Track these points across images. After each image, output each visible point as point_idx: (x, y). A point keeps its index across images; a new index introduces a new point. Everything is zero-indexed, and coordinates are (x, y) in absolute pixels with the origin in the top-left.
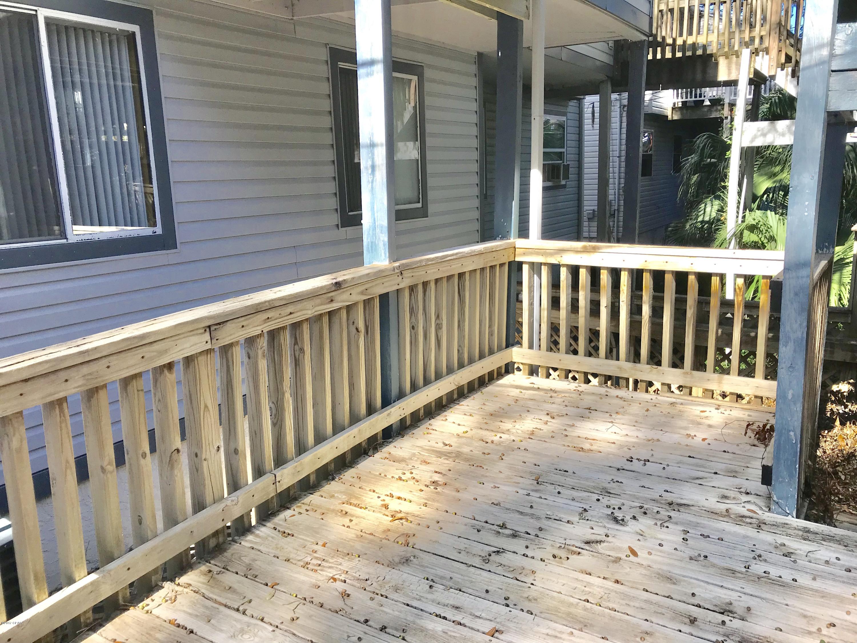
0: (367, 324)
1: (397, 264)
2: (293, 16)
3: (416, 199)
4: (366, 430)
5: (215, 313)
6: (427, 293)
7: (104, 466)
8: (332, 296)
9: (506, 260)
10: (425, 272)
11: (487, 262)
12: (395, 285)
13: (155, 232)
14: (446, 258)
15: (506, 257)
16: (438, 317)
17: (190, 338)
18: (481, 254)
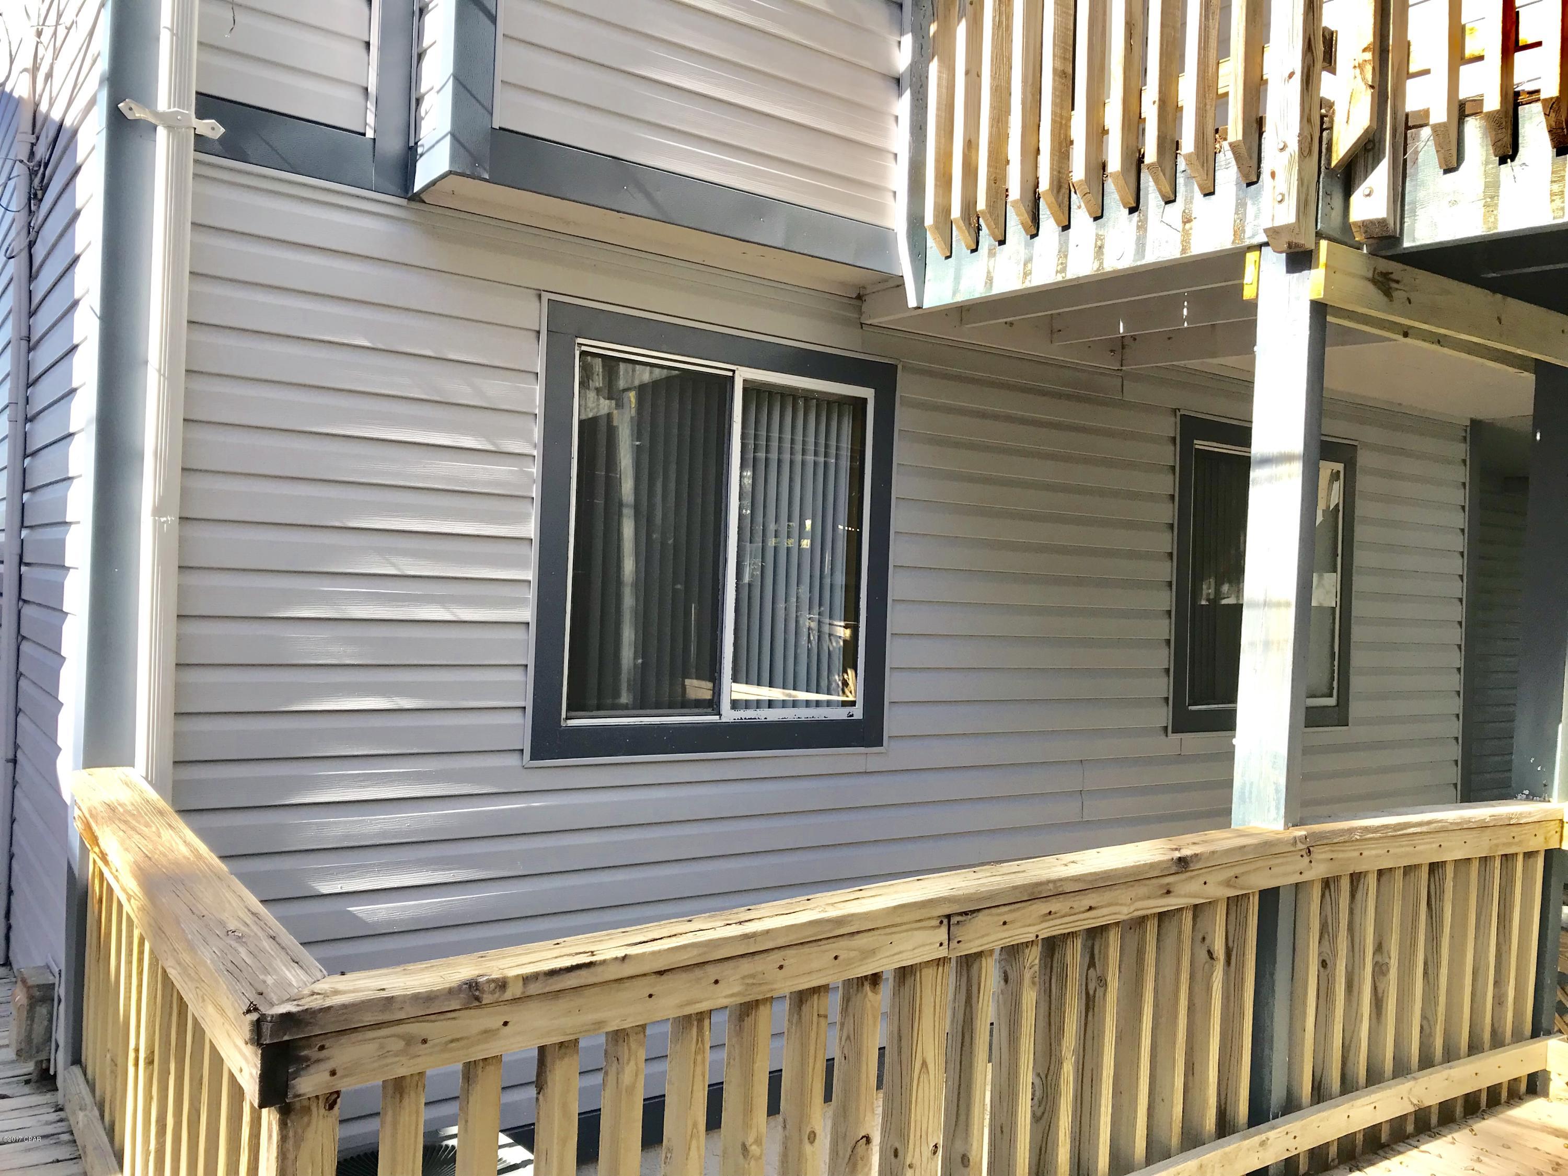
0: (1230, 944)
1: (1300, 832)
2: (1122, 366)
3: (1325, 690)
4: (1213, 1166)
5: (961, 892)
6: (1359, 896)
7: (748, 1144)
8: (1168, 884)
9: (1538, 844)
10: (1357, 854)
11: (1497, 845)
12: (1294, 873)
13: (852, 716)
14: (1406, 829)
15: (1540, 838)
16: (1379, 948)
17: (915, 932)
18: (1483, 827)
